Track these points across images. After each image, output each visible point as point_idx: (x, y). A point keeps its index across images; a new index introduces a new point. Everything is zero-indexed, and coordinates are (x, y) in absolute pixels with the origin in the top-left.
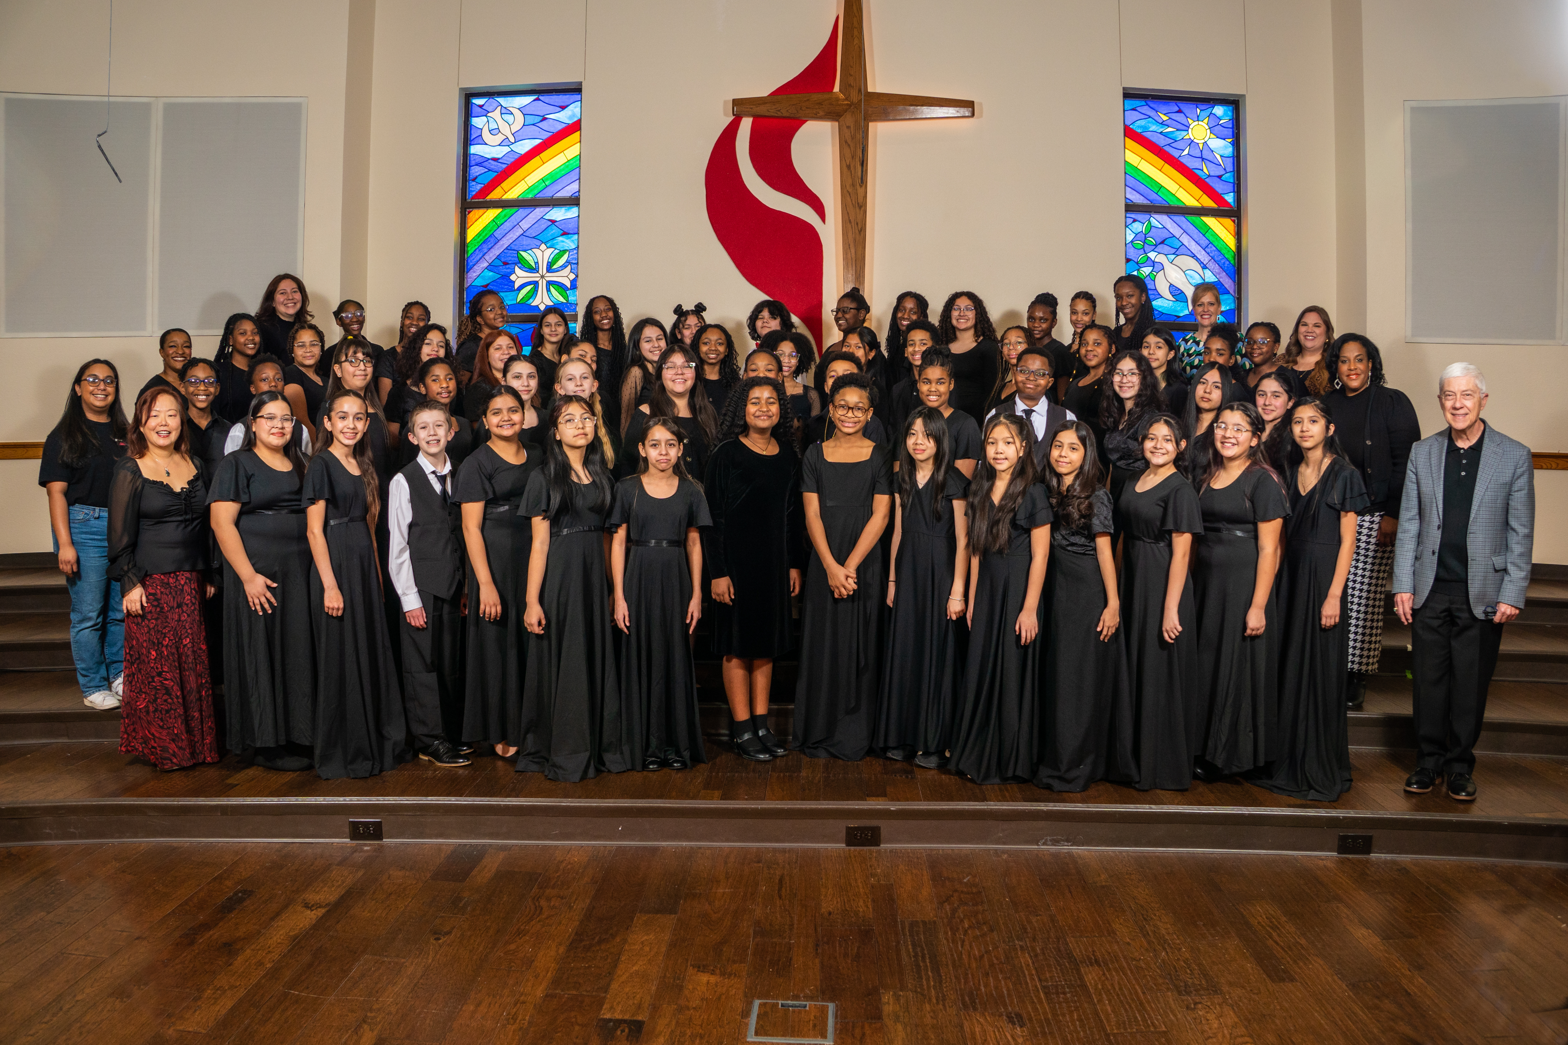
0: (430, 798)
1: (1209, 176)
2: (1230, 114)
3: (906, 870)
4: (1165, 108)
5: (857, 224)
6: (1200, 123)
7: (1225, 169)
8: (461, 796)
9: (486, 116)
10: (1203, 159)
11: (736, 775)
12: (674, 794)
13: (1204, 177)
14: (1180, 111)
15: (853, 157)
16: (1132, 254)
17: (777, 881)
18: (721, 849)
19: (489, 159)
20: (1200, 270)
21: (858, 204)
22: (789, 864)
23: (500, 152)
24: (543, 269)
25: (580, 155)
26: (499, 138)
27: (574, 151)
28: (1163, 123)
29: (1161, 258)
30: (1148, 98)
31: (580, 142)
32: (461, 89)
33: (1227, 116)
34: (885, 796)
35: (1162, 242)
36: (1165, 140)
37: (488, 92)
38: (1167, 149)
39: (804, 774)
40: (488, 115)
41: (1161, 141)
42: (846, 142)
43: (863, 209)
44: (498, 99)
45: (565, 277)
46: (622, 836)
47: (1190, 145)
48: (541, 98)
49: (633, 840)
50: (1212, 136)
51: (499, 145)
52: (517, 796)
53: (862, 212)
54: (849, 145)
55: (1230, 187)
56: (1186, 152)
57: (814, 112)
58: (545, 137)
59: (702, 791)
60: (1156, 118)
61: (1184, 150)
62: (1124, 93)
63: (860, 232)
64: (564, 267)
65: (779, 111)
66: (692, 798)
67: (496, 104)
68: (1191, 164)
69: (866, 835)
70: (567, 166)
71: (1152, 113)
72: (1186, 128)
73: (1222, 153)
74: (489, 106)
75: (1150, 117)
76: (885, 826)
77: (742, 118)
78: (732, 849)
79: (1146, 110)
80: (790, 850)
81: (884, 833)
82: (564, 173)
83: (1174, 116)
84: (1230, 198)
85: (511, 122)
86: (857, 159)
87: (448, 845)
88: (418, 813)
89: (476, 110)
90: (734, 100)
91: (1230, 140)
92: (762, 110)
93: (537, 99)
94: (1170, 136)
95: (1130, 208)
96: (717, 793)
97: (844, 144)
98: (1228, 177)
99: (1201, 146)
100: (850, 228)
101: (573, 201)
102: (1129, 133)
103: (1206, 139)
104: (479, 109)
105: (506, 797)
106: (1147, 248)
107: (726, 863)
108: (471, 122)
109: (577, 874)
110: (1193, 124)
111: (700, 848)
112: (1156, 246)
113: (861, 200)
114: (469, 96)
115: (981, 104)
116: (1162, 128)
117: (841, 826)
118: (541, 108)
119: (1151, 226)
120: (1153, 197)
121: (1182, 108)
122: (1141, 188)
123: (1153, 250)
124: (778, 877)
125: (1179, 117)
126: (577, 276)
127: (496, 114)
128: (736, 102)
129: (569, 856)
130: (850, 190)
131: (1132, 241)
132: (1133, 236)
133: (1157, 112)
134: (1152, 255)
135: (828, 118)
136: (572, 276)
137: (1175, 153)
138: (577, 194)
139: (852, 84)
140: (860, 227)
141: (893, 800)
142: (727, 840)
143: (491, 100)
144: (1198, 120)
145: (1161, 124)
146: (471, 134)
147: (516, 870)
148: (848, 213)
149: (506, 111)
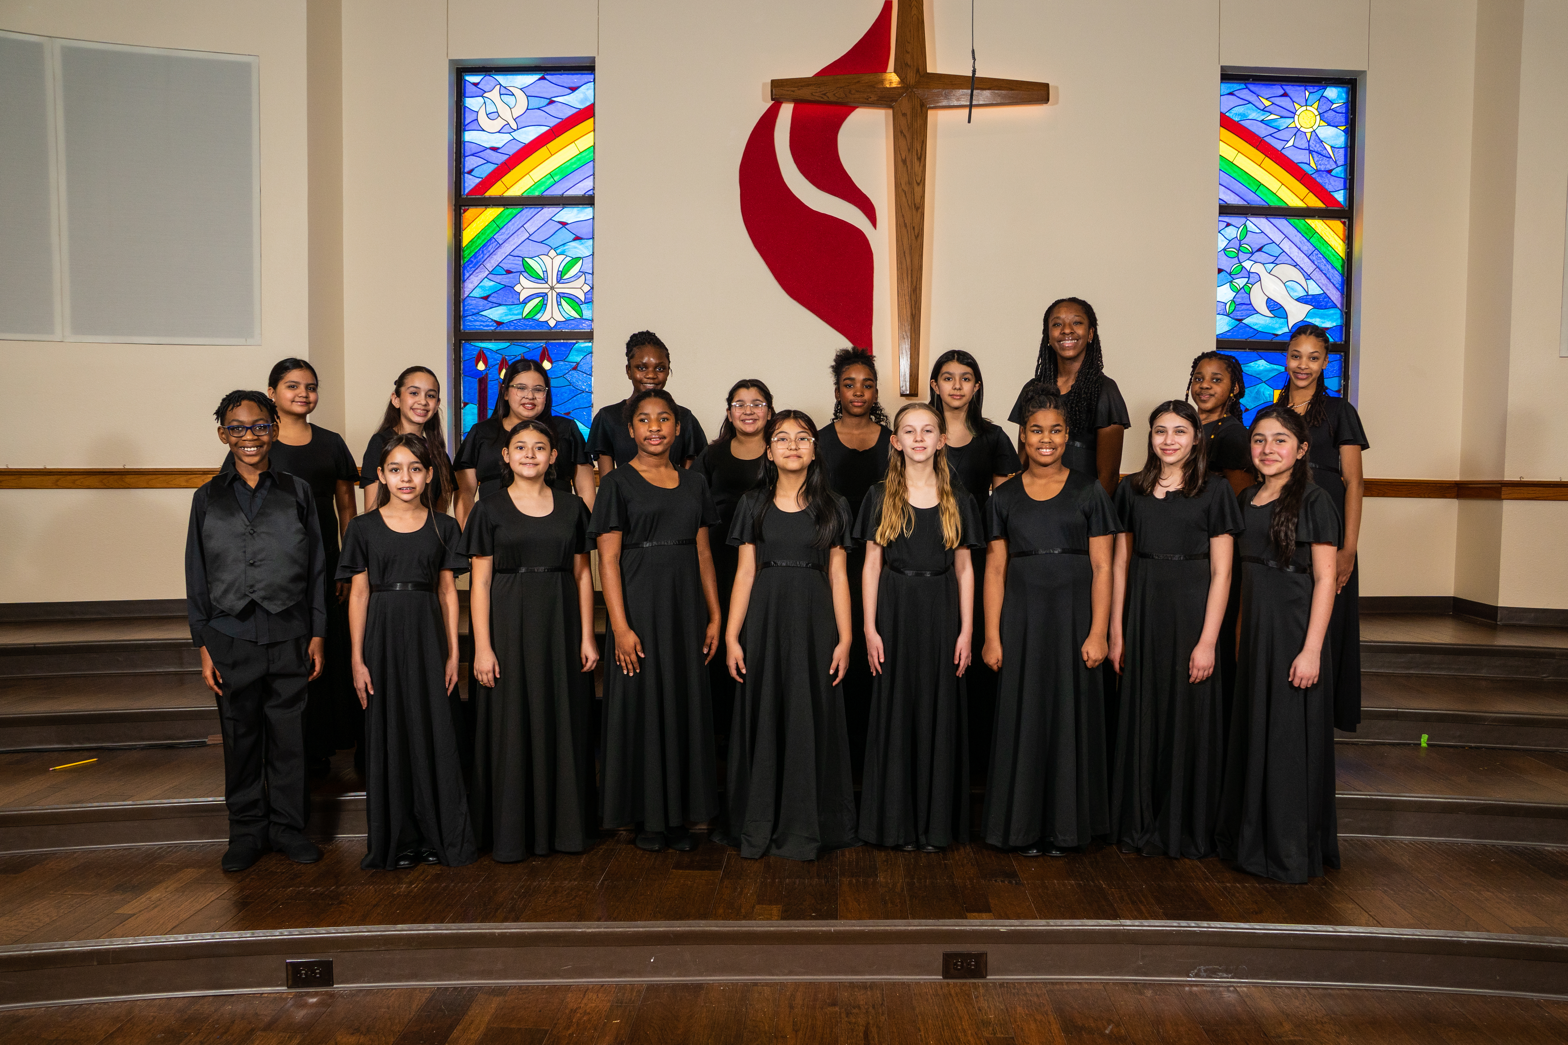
0: (400, 926)
1: (1317, 171)
2: (1344, 95)
3: (1026, 1015)
4: (1266, 91)
5: (914, 228)
6: (1309, 108)
7: (1336, 162)
8: (442, 922)
9: (482, 96)
10: (1310, 152)
11: (797, 881)
12: (721, 911)
13: (1310, 173)
14: (1285, 95)
15: (909, 150)
16: (1225, 264)
17: (861, 1035)
18: (783, 985)
19: (487, 148)
20: (1302, 281)
21: (915, 204)
22: (874, 1007)
23: (499, 140)
24: (553, 279)
25: (594, 146)
26: (498, 124)
27: (587, 141)
28: (1264, 110)
29: (1257, 268)
30: (1248, 80)
31: (594, 130)
32: (452, 62)
33: (1341, 99)
34: (990, 911)
35: (1260, 250)
36: (1266, 129)
37: (484, 67)
38: (1269, 140)
39: (881, 879)
40: (485, 95)
41: (1262, 131)
42: (902, 132)
43: (920, 210)
44: (496, 77)
45: (578, 288)
46: (656, 970)
47: (1295, 135)
48: (547, 77)
49: (670, 975)
50: (1323, 123)
51: (499, 132)
52: (516, 919)
53: (919, 215)
54: (905, 136)
55: (1340, 184)
56: (1291, 143)
57: (865, 96)
58: (552, 125)
59: (757, 907)
60: (1257, 104)
61: (1288, 141)
62: (1222, 75)
63: (917, 237)
64: (576, 277)
65: (825, 94)
66: (745, 918)
67: (493, 83)
68: (1297, 157)
69: (969, 964)
70: (579, 160)
71: (1252, 98)
72: (1291, 115)
73: (1333, 143)
74: (485, 85)
75: (1250, 102)
76: (993, 953)
77: (782, 103)
78: (797, 985)
79: (1245, 94)
80: (873, 986)
81: (991, 960)
82: (575, 167)
83: (1278, 101)
84: (1340, 196)
85: (512, 104)
86: (914, 153)
87: (423, 990)
88: (383, 948)
89: (470, 89)
90: (773, 81)
91: (1343, 128)
92: (805, 93)
93: (543, 78)
94: (1273, 124)
95: (1226, 210)
96: (775, 909)
97: (898, 134)
98: (1339, 171)
99: (1308, 135)
100: (906, 233)
101: (588, 201)
102: (1226, 122)
103: (1315, 128)
104: (474, 88)
105: (503, 921)
106: (1242, 257)
107: (791, 1007)
108: (464, 103)
109: (595, 1029)
110: (1300, 110)
111: (756, 984)
112: (1252, 253)
113: (918, 200)
114: (461, 71)
115: (1057, 88)
116: (1263, 114)
117: (937, 951)
118: (547, 88)
119: (1247, 231)
120: (1251, 197)
121: (1288, 92)
122: (1237, 187)
123: (1248, 259)
124: (862, 1029)
125: (1285, 102)
126: (592, 288)
127: (494, 95)
128: (775, 84)
129: (585, 1001)
130: (906, 189)
131: (1224, 249)
132: (1226, 242)
133: (1258, 96)
134: (1247, 264)
135: (881, 104)
136: (587, 288)
137: (1278, 145)
138: (591, 193)
139: (909, 63)
140: (916, 231)
141: (1000, 917)
142: (790, 973)
143: (487, 78)
144: (1306, 105)
145: (1263, 110)
146: (465, 118)
147: (513, 1026)
148: (903, 216)
149: (506, 92)
